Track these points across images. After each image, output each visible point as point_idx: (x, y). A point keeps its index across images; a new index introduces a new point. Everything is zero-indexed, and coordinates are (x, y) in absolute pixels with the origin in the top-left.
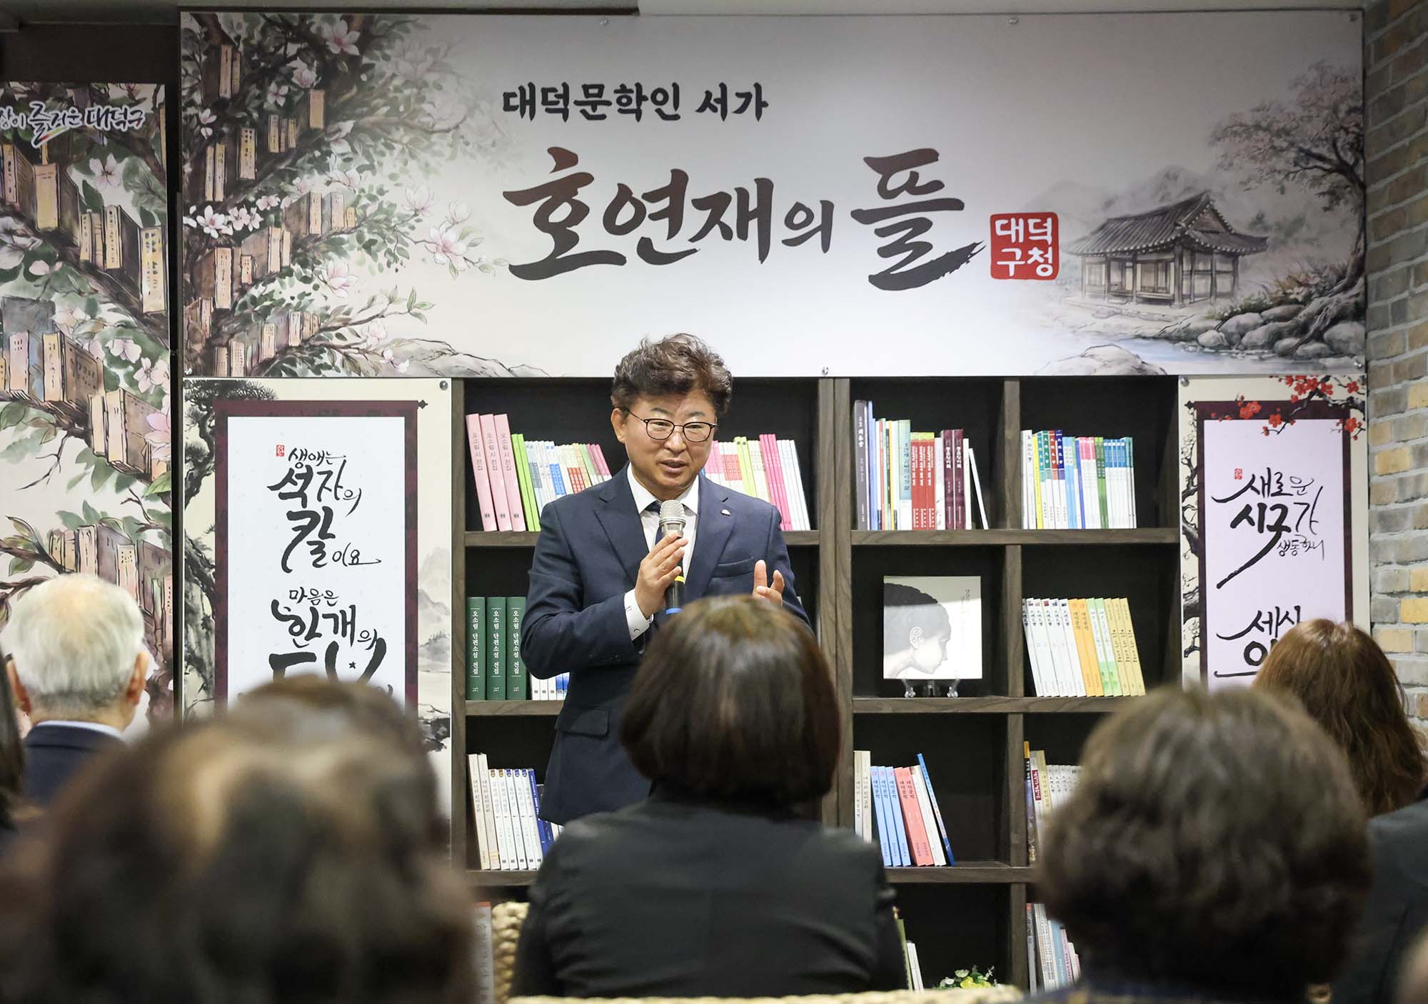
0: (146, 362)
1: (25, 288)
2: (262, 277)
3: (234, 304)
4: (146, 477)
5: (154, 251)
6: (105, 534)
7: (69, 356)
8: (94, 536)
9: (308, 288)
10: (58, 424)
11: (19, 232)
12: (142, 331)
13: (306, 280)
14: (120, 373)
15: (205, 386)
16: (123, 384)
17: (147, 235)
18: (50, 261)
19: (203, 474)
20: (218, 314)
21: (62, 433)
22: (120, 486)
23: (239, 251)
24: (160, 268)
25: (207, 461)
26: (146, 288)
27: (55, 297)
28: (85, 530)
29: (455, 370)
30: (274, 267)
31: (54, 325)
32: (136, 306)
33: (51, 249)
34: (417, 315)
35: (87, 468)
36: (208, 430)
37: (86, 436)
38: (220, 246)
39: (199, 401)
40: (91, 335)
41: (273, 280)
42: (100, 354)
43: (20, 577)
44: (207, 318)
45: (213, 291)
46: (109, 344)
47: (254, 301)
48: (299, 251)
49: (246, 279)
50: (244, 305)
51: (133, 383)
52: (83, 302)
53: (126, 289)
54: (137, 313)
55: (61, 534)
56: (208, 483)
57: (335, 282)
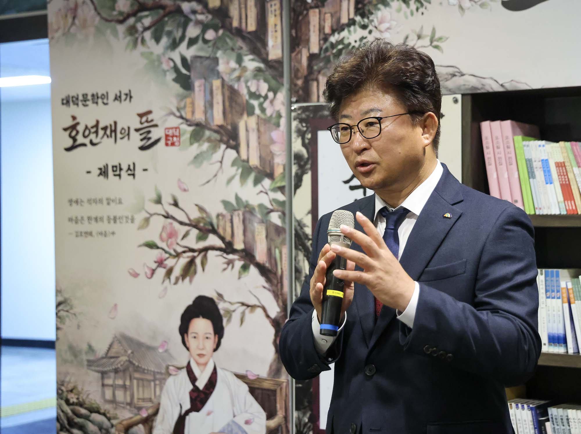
0: (271, 95)
1: (201, 49)
2: (338, 28)
3: (321, 49)
4: (271, 176)
5: (275, 16)
6: (248, 216)
7: (227, 93)
8: (241, 217)
9: (365, 33)
10: (221, 141)
11: (199, 11)
12: (268, 74)
13: (364, 27)
14: (255, 103)
15: (305, 109)
16: (257, 111)
17: (271, 6)
18: (216, 30)
19: (304, 172)
20: (312, 57)
21: (223, 146)
22: (257, 181)
23: (324, 10)
24: (279, 28)
25: (306, 163)
26: (271, 42)
27: (219, 54)
28: (236, 213)
29: (463, 88)
30: (344, 20)
31: (218, 73)
32: (264, 56)
33: (217, 21)
34: (436, 47)
35: (237, 170)
36: (307, 141)
37: (236, 148)
38: (312, 8)
39: (301, 121)
40: (239, 78)
41: (343, 30)
42: (244, 91)
43: (201, 245)
44: (304, 61)
45: (308, 41)
46: (249, 84)
47: (333, 46)
48: (360, 6)
49: (327, 30)
50: (326, 50)
51: (263, 110)
52: (234, 55)
53: (259, 45)
54: (265, 61)
55: (223, 216)
56: (307, 178)
57: (383, 27)
